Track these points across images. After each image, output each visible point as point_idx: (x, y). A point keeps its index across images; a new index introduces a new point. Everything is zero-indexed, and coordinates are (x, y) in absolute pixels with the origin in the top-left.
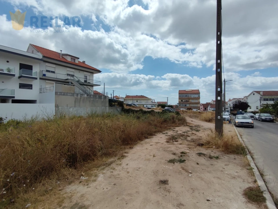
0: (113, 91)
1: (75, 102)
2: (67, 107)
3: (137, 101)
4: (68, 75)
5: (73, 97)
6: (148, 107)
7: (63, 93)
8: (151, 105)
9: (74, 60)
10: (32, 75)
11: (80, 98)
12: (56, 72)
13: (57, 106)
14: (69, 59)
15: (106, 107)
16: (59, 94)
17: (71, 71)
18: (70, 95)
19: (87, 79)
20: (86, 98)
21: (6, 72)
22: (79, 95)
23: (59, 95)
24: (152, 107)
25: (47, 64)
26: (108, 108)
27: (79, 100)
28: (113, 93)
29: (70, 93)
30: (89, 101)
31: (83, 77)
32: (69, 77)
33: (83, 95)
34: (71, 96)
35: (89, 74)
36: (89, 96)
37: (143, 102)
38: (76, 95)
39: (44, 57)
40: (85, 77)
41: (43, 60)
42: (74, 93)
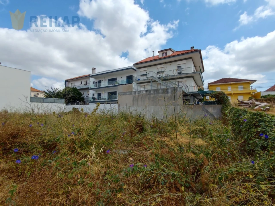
1: (133, 101)
2: (127, 106)
5: (131, 95)
7: (123, 93)
11: (138, 96)
13: (119, 106)
15: (176, 105)
17: (161, 68)
18: (128, 94)
19: (181, 70)
20: (145, 95)
22: (137, 93)
23: (121, 95)
27: (137, 98)
29: (128, 92)
30: (149, 99)
31: (176, 69)
33: (141, 92)
35: (184, 62)
36: (148, 92)
38: (134, 93)
40: (179, 68)
41: (135, 68)
42: (132, 92)
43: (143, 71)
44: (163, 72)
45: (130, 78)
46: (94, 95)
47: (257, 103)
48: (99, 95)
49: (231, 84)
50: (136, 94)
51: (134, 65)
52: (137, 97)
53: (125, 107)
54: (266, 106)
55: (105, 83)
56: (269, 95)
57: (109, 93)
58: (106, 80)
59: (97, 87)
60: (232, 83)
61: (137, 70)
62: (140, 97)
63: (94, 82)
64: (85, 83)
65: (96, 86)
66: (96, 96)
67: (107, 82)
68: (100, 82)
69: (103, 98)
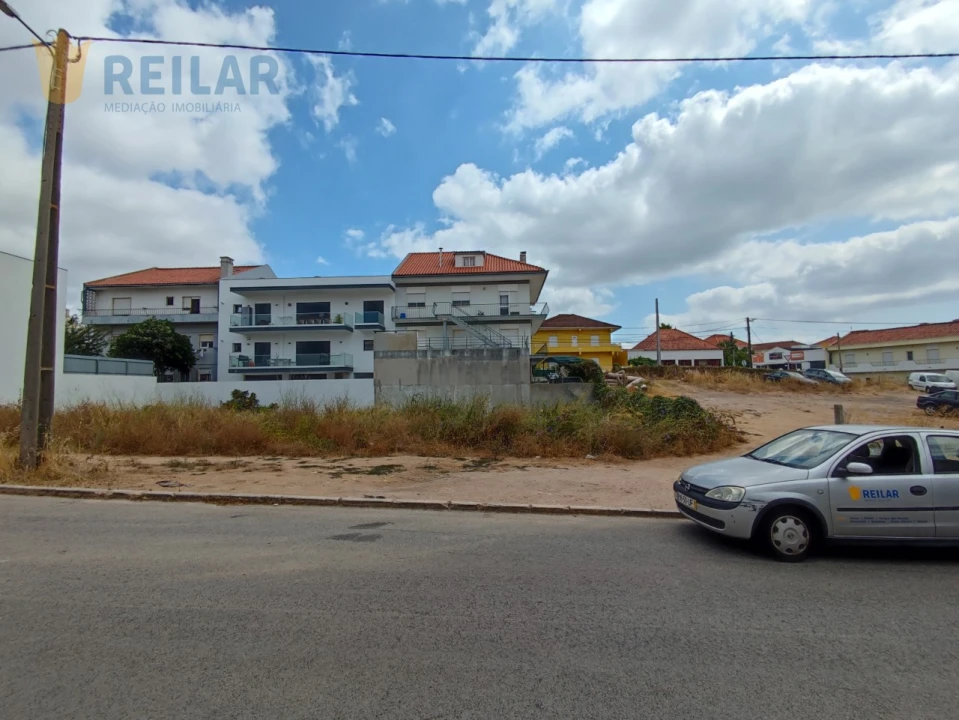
0: (748, 320)
1: (419, 372)
2: (400, 385)
3: (910, 356)
4: (455, 303)
5: (414, 360)
7: (390, 354)
9: (472, 260)
11: (433, 362)
12: (427, 304)
13: (377, 384)
15: (519, 383)
16: (381, 355)
17: (462, 293)
18: (405, 357)
19: (507, 304)
20: (450, 361)
22: (429, 354)
23: (382, 358)
25: (410, 290)
26: (526, 388)
27: (429, 367)
28: (748, 328)
29: (405, 351)
30: (460, 370)
31: (497, 300)
33: (439, 353)
34: (408, 357)
35: (514, 287)
36: (458, 355)
38: (421, 354)
40: (504, 298)
41: (393, 284)
42: (416, 351)
43: (415, 294)
44: (467, 303)
45: (373, 309)
46: (237, 347)
47: (630, 377)
48: (263, 350)
49: (578, 331)
50: (426, 357)
51: (393, 276)
52: (429, 364)
53: (397, 386)
54: (641, 383)
55: (283, 315)
56: (640, 358)
57: (299, 345)
58: (290, 305)
59: (254, 326)
60: (580, 329)
61: (397, 289)
63: (239, 306)
64: (189, 304)
65: (251, 324)
66: (249, 351)
67: (293, 312)
68: (264, 309)
69: (277, 361)
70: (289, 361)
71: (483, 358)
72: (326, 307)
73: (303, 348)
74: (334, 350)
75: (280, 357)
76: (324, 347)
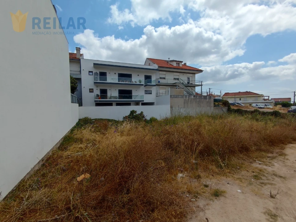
1: (184, 103)
3: (240, 99)
4: (175, 79)
5: (182, 99)
6: (259, 106)
7: (175, 96)
8: (264, 104)
9: (179, 64)
10: (151, 83)
11: (188, 99)
12: (166, 78)
13: (171, 107)
14: (175, 64)
16: (173, 96)
17: (176, 75)
18: (180, 98)
19: (189, 80)
20: (193, 99)
21: (138, 83)
23: (173, 98)
24: (265, 107)
25: (161, 72)
26: (212, 108)
27: (187, 101)
29: (180, 96)
30: (196, 102)
31: (187, 79)
32: (176, 81)
33: (190, 97)
35: (191, 75)
36: (195, 97)
37: (250, 100)
38: (185, 97)
39: (159, 67)
43: (162, 74)
44: (178, 79)
45: (148, 78)
46: (91, 90)
50: (186, 98)
53: (178, 108)
55: (112, 78)
58: (115, 74)
59: (99, 81)
62: (190, 101)
63: (92, 72)
66: (97, 92)
67: (116, 77)
68: (103, 74)
69: (111, 98)
70: (115, 97)
71: (202, 99)
72: (130, 76)
73: (121, 92)
74: (134, 94)
75: (112, 96)
76: (130, 92)
